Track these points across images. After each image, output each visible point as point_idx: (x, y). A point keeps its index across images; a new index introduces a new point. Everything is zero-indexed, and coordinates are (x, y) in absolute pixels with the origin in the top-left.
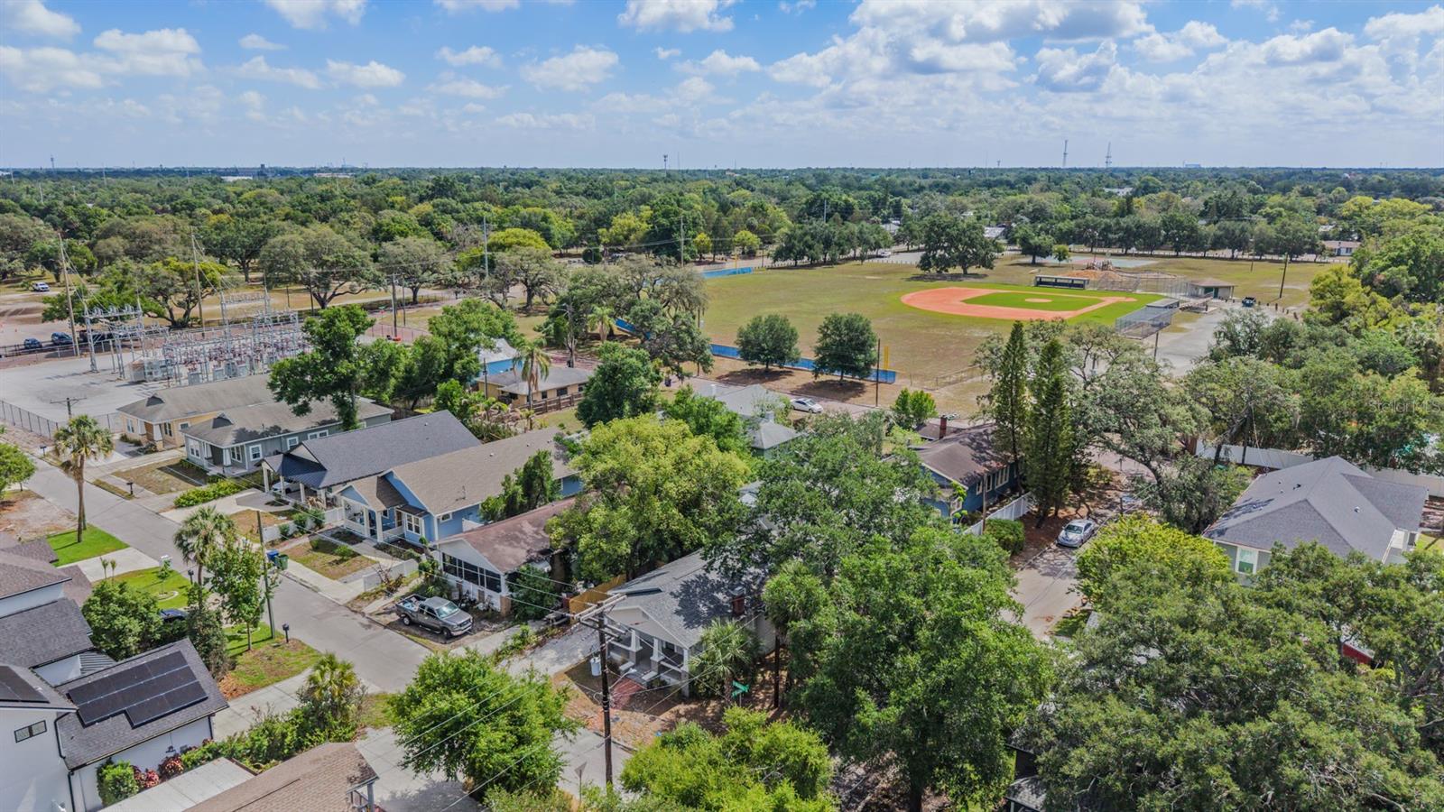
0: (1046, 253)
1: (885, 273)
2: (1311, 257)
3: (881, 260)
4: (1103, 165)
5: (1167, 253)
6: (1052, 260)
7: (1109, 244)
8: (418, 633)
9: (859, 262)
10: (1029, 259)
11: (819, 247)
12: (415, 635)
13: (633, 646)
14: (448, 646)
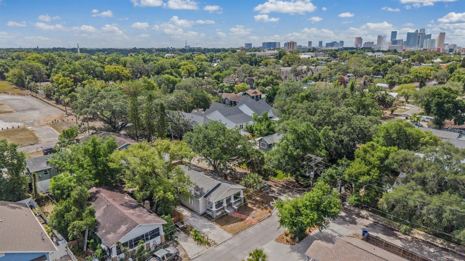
13: (225, 205)
14: (184, 259)
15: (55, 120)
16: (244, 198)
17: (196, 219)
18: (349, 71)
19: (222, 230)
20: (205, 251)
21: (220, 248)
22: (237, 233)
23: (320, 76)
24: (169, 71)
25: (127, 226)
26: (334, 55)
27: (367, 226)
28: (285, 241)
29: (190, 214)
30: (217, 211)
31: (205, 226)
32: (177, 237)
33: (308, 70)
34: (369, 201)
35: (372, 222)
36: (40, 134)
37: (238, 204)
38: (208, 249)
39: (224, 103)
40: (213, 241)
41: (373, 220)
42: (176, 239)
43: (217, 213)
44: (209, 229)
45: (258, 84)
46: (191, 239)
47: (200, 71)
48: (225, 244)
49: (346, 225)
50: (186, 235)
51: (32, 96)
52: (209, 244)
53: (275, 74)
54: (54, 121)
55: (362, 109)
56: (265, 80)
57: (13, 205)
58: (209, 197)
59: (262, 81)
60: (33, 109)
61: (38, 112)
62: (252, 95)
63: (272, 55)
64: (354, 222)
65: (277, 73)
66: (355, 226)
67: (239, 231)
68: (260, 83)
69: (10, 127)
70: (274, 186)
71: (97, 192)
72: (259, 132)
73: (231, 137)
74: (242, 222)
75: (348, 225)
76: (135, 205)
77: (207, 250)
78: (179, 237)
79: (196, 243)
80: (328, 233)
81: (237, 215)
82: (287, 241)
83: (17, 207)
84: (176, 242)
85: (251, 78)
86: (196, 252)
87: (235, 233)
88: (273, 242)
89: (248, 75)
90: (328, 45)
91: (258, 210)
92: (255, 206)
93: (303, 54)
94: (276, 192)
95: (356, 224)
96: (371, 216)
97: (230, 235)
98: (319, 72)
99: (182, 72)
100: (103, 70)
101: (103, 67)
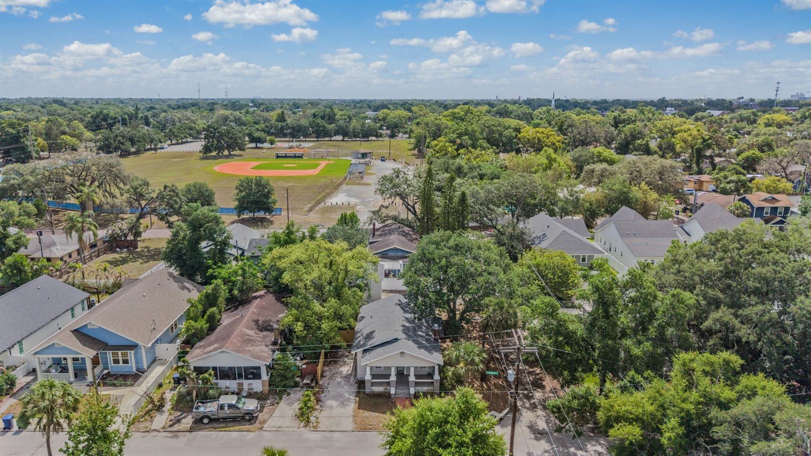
0: (265, 141)
1: (180, 157)
2: (374, 138)
3: (163, 150)
4: (224, 97)
5: (312, 139)
6: (266, 145)
7: (285, 136)
8: (222, 425)
9: (153, 152)
10: (253, 145)
11: (128, 144)
12: (223, 428)
13: (392, 378)
14: (257, 425)
17: (345, 384)
19: (353, 414)
20: (291, 429)
21: (312, 435)
22: (364, 430)
24: (644, 142)
30: (374, 384)
31: (338, 397)
32: (288, 394)
37: (425, 388)
38: (298, 428)
40: (317, 422)
42: (284, 396)
43: (372, 386)
44: (338, 403)
46: (296, 405)
47: (708, 144)
48: (327, 434)
52: (308, 423)
58: (368, 353)
62: (758, 204)
69: (340, 203)
71: (260, 297)
77: (295, 429)
78: (292, 395)
79: (296, 412)
81: (404, 405)
83: (188, 289)
84: (281, 399)
86: (280, 424)
87: (362, 428)
97: (350, 427)
99: (678, 146)
100: (516, 135)
101: (518, 130)
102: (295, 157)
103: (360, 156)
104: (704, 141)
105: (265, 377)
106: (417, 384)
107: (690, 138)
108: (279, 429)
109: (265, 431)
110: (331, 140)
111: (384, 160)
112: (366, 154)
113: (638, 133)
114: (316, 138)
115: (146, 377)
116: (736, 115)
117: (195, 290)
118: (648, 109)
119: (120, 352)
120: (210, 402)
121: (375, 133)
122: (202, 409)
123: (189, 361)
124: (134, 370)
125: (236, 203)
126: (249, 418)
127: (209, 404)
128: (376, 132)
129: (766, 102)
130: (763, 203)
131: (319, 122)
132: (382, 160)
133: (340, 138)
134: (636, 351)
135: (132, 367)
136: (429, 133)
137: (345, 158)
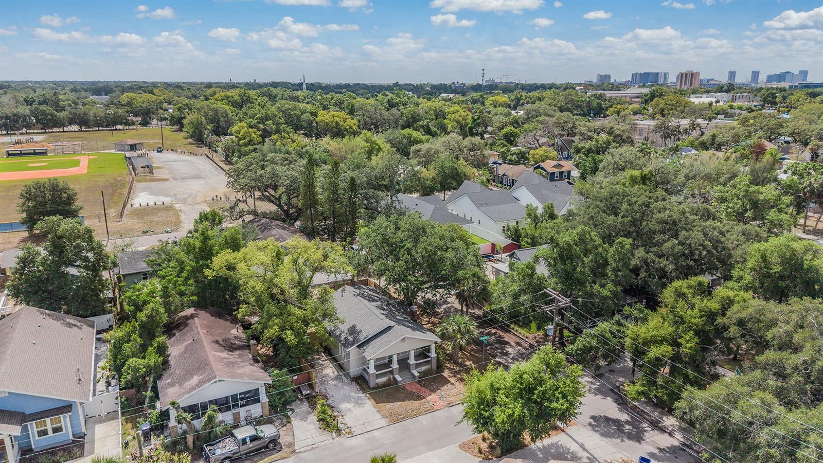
5: (40, 131)
13: (395, 365)
14: (285, 450)
15: (217, 196)
16: (438, 360)
17: (340, 385)
18: (782, 131)
19: (375, 410)
20: (327, 442)
21: (353, 442)
22: (398, 421)
23: (713, 140)
24: (425, 123)
25: (201, 377)
26: (770, 99)
27: (661, 450)
28: (477, 450)
29: (336, 373)
30: (378, 376)
31: (347, 399)
32: (292, 410)
33: (693, 126)
34: (665, 398)
35: (676, 443)
36: (187, 216)
37: (423, 368)
38: (333, 439)
39: (501, 183)
40: (348, 428)
41: (682, 440)
42: (289, 413)
43: (377, 378)
44: (353, 404)
45: (578, 151)
46: (313, 418)
47: (478, 123)
48: (366, 435)
49: (618, 441)
50: (310, 409)
51: (207, 156)
52: (339, 431)
53: (618, 132)
54: (215, 198)
55: (750, 210)
56: (594, 143)
57: (72, 321)
58: (365, 347)
59: (588, 144)
60: (198, 177)
61: (202, 182)
62: (550, 170)
63: (638, 97)
64: (638, 437)
65: (623, 131)
66: (637, 444)
67: (404, 418)
68: (583, 148)
69: (151, 203)
70: (513, 344)
71: (192, 316)
72: (529, 241)
73: (430, 244)
74: (417, 403)
75: (622, 441)
76: (240, 346)
77: (331, 441)
78: (297, 410)
79: (318, 425)
80: (569, 449)
81: (415, 388)
82: (480, 451)
83: (75, 326)
84: (288, 417)
85: (571, 138)
86: (310, 442)
87: (396, 419)
88: (454, 448)
89: (565, 133)
90: (770, 79)
91: (457, 384)
92: (455, 376)
93: (704, 95)
94: (511, 356)
95: (639, 442)
96: (682, 429)
97: (383, 422)
98: (714, 131)
99: (450, 126)
100: (314, 119)
101: (315, 114)
102: (35, 153)
103: (128, 148)
104: (475, 120)
105: (264, 398)
106: (417, 366)
107: (460, 119)
108: (313, 446)
109: (300, 452)
110: (64, 131)
111: (161, 152)
112: (135, 145)
113: (417, 115)
114: (42, 129)
115: (93, 442)
116: (468, 97)
117: (85, 326)
118: (403, 93)
119: (48, 420)
120: (220, 441)
121: (124, 121)
122: (218, 452)
123: (178, 402)
124: (71, 437)
125: (24, 215)
126: (273, 445)
127: (221, 445)
128: (126, 119)
129: (476, 86)
130: (553, 169)
131: (44, 109)
132: (158, 152)
133: (75, 127)
134: (605, 292)
135: (68, 434)
136: (206, 120)
137: (108, 151)
